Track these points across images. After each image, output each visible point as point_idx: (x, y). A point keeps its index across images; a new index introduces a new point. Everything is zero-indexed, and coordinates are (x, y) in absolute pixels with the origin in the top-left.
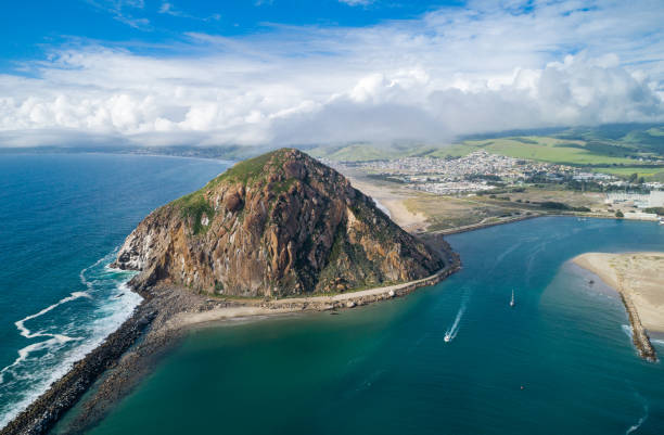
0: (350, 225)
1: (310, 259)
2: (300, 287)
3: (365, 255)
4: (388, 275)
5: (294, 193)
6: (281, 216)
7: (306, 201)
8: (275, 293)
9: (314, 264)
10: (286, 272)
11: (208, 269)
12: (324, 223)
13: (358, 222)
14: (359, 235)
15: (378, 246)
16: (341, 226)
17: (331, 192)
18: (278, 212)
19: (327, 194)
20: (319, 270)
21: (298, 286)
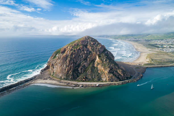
0: (96, 60)
1: (79, 69)
2: (72, 78)
3: (98, 71)
4: (103, 79)
5: (79, 49)
6: (72, 56)
7: (82, 52)
8: (64, 78)
9: (80, 71)
10: (69, 73)
11: (53, 68)
12: (87, 59)
13: (99, 60)
14: (98, 64)
15: (103, 68)
16: (93, 61)
17: (93, 50)
18: (72, 54)
19: (91, 50)
20: (81, 73)
21: (71, 77)
